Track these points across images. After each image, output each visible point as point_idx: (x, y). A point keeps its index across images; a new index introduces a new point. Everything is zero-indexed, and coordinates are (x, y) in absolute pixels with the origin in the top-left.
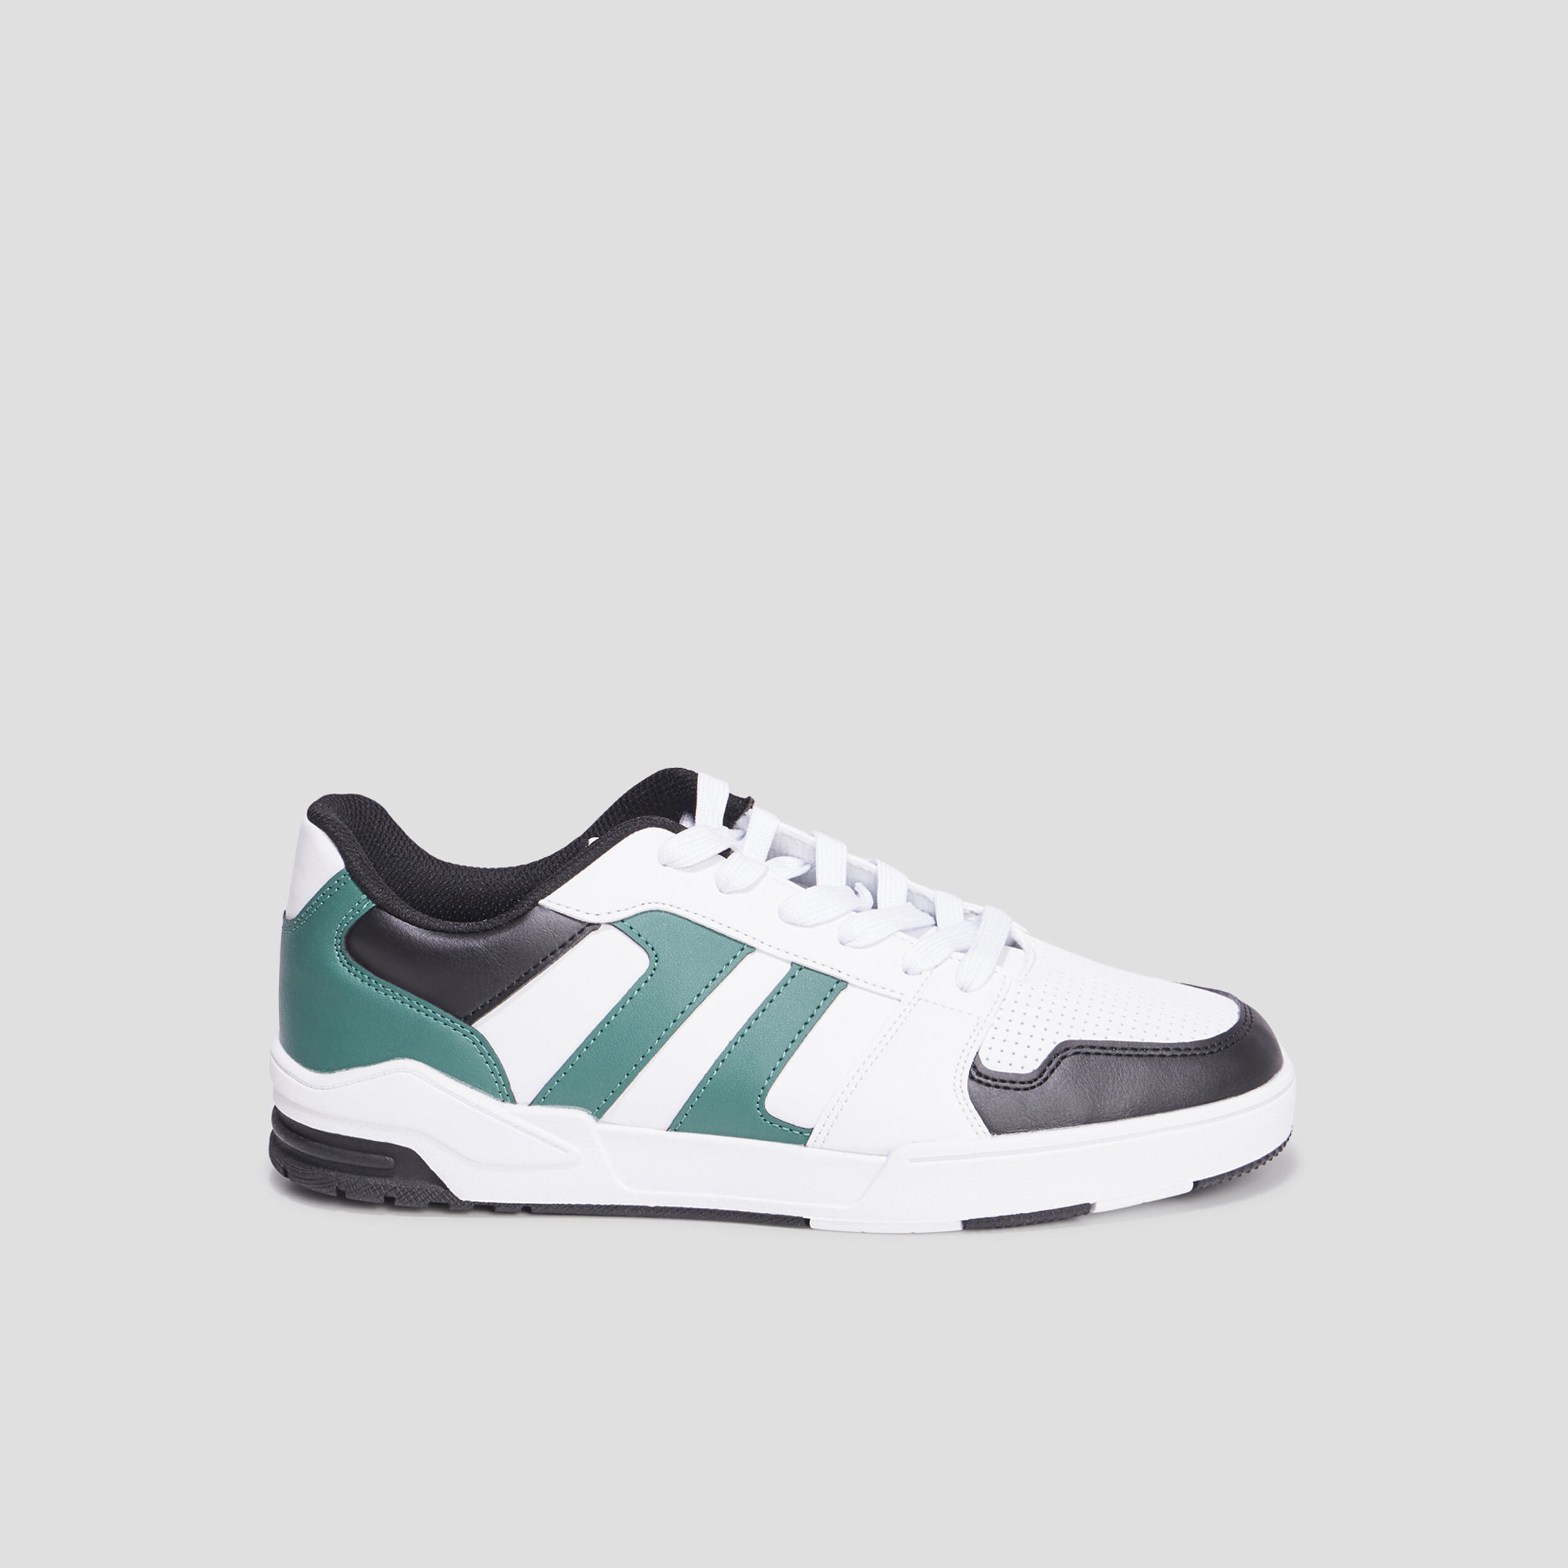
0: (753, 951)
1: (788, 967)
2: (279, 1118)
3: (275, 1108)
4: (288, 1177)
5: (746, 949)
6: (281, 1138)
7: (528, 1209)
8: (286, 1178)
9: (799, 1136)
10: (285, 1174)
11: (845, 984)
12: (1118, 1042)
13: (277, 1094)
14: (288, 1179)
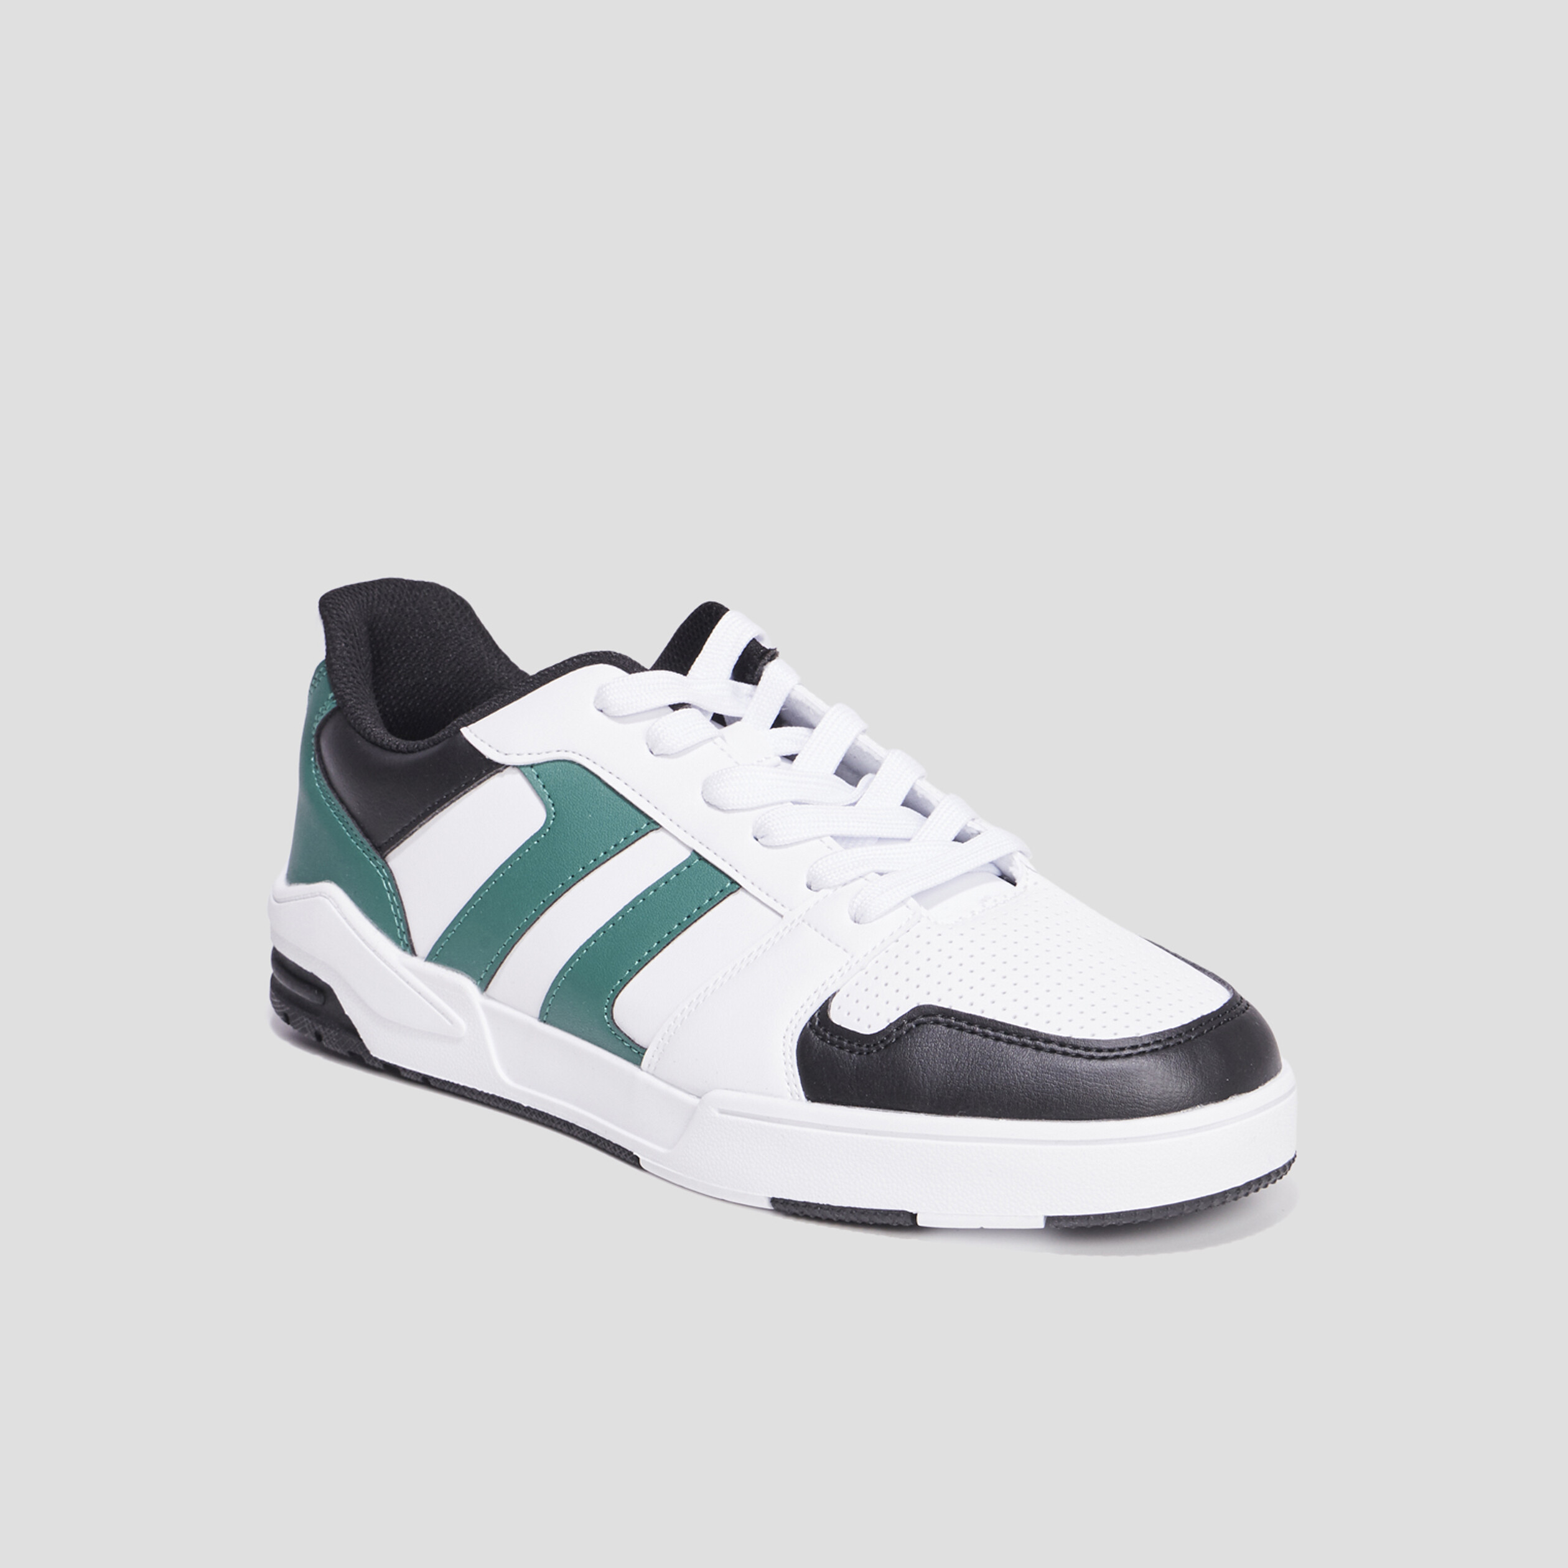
0: (657, 829)
1: (687, 854)
2: (279, 961)
3: (274, 949)
4: (288, 1023)
5: (654, 825)
6: (281, 982)
7: (425, 1082)
8: (285, 1024)
9: (634, 1053)
10: (287, 1019)
11: (737, 886)
12: (1010, 1025)
13: (274, 935)
14: (290, 1027)
